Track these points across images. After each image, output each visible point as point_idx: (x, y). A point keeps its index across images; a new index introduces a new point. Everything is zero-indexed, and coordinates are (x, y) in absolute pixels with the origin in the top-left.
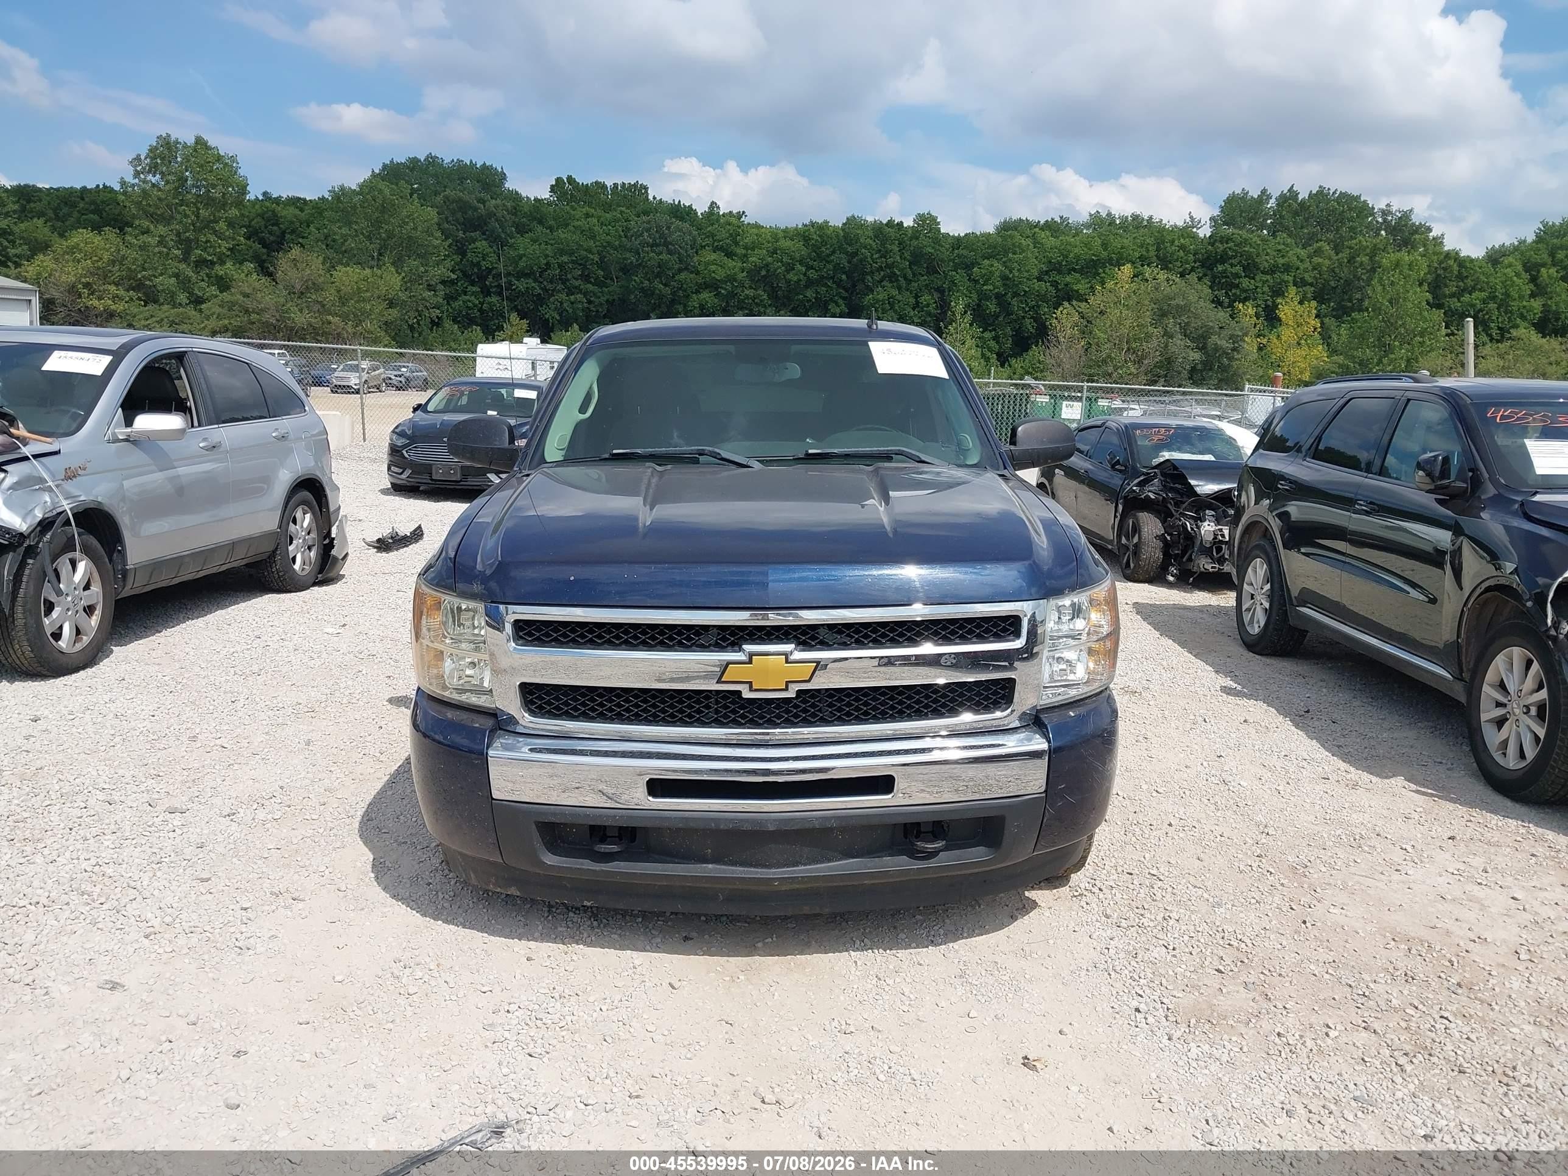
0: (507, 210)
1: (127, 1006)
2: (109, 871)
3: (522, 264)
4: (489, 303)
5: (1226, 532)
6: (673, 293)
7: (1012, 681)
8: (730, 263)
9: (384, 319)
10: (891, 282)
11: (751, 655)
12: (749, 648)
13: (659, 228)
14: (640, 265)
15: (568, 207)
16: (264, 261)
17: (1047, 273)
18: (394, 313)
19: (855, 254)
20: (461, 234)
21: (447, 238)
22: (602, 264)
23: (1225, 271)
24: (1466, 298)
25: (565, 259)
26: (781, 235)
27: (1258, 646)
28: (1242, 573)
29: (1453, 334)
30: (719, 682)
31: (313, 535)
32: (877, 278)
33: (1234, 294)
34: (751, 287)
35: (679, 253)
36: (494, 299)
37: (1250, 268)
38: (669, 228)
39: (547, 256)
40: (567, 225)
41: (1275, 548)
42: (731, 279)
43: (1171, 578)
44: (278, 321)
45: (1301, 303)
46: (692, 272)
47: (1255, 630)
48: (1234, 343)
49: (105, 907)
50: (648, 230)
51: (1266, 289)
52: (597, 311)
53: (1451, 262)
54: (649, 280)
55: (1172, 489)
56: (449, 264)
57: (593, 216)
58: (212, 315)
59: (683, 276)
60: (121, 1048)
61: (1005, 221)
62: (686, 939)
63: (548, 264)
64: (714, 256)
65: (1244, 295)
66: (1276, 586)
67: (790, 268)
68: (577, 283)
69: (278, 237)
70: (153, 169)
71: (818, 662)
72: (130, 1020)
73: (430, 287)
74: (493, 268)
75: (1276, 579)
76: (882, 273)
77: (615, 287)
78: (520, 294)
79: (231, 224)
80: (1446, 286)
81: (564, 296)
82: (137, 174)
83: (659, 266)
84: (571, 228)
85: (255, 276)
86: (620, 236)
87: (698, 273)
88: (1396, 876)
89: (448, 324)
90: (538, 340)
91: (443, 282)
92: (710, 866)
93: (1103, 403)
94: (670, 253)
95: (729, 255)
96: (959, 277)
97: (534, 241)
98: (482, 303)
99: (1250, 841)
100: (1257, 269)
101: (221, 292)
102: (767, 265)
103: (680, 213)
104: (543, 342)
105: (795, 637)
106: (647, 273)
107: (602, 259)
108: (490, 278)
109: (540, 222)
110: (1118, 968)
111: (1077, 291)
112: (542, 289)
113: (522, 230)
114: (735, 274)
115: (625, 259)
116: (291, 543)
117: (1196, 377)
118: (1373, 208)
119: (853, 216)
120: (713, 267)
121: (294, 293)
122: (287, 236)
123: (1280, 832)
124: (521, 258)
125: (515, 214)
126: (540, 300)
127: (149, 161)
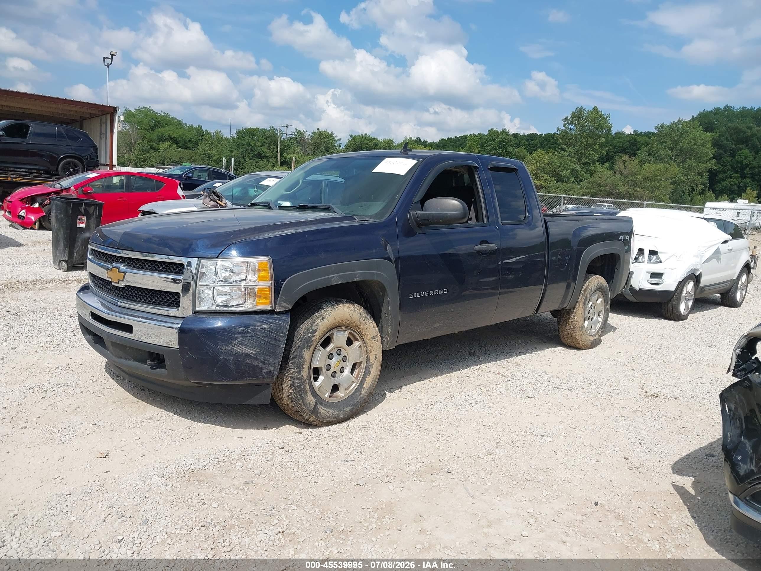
20: (734, 146)
36: (748, 180)
44: (612, 190)
56: (714, 161)
58: (583, 187)
70: (572, 122)
71: (125, 273)
73: (699, 174)
74: (750, 164)
79: (601, 145)
82: (564, 125)
91: (709, 171)
98: (740, 183)
101: (590, 177)
108: (748, 169)
121: (622, 177)
127: (571, 119)
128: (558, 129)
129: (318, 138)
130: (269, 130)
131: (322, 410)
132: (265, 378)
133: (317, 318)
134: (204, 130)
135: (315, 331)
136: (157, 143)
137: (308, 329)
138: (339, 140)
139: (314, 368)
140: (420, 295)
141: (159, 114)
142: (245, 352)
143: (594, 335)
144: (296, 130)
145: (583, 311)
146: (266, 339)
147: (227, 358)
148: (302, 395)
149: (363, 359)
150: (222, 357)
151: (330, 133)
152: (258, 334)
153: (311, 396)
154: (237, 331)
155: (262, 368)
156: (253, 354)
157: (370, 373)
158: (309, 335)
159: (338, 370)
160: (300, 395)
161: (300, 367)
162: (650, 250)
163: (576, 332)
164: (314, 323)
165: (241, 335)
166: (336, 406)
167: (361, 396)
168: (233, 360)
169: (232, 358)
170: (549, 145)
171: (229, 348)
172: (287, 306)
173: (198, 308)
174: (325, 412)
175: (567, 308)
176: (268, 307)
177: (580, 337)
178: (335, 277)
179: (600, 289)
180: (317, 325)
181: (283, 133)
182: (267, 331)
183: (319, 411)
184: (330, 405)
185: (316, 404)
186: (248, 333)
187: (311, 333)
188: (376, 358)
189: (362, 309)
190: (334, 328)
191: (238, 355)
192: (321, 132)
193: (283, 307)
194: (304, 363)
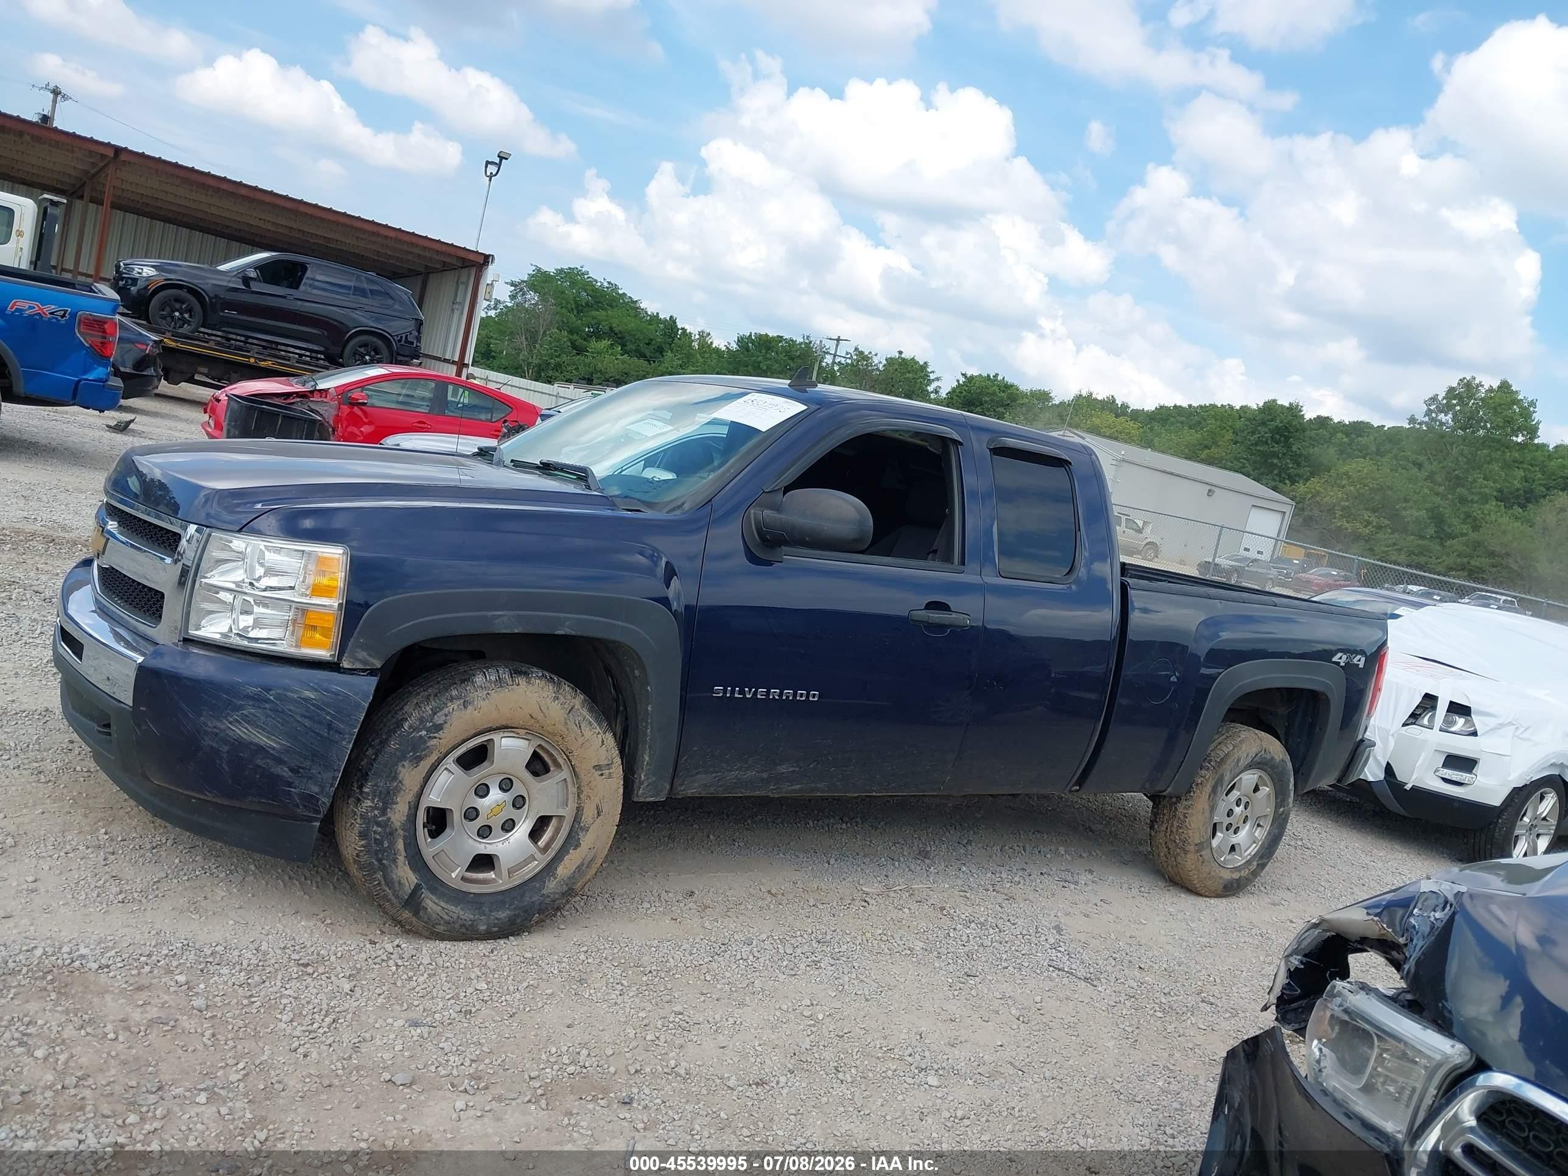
70: (1446, 408)
82: (1428, 413)
127: (1445, 401)
128: (1412, 420)
129: (896, 370)
130: (801, 344)
131: (432, 904)
132: (298, 807)
133: (452, 699)
134: (679, 327)
135: (439, 728)
136: (585, 340)
137: (422, 720)
138: (938, 379)
139: (428, 809)
140: (742, 692)
141: (599, 284)
142: (256, 740)
143: (1237, 869)
144: (856, 349)
145: (1207, 807)
146: (307, 723)
147: (215, 745)
148: (384, 862)
149: (568, 812)
150: (207, 742)
151: (921, 363)
152: (292, 708)
153: (407, 868)
154: (245, 693)
155: (292, 783)
156: (274, 749)
157: (577, 846)
158: (424, 733)
159: (496, 824)
160: (380, 861)
161: (387, 799)
162: (1451, 702)
163: (1186, 852)
164: (441, 709)
165: (251, 703)
166: (476, 901)
167: (544, 892)
168: (228, 752)
169: (225, 748)
170: (1395, 451)
171: (223, 727)
172: (371, 660)
173: (193, 632)
174: (435, 907)
175: (1164, 794)
176: (323, 653)
177: (1193, 867)
178: (505, 618)
179: (1265, 764)
180: (446, 715)
181: (828, 353)
182: (313, 705)
183: (423, 904)
184: (458, 897)
185: (418, 887)
186: (267, 701)
187: (428, 730)
188: (599, 814)
189: (579, 701)
190: (494, 730)
191: (240, 745)
192: (903, 359)
193: (360, 661)
194: (399, 792)
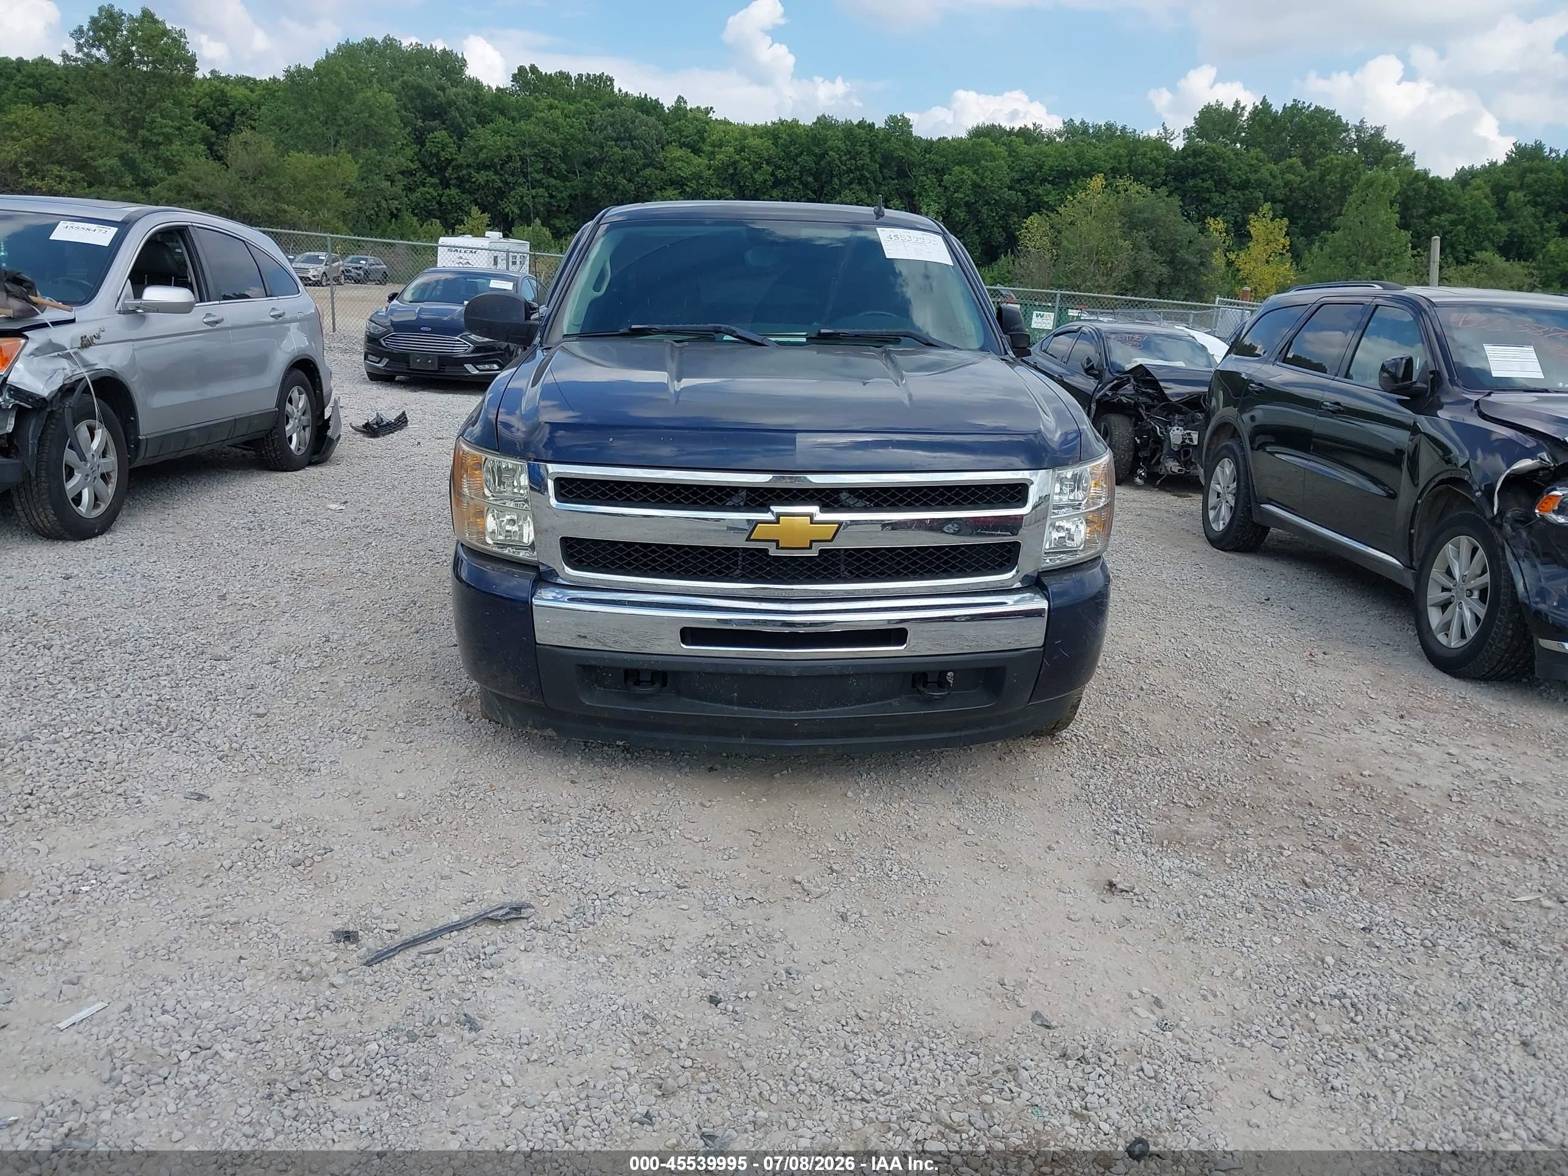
0: (468, 99)
1: (215, 812)
2: (173, 705)
3: (482, 156)
4: (449, 196)
5: (1195, 436)
6: (637, 190)
7: (1017, 545)
8: (696, 160)
9: (341, 210)
10: (860, 184)
11: (779, 516)
12: (776, 509)
13: (624, 122)
14: (603, 159)
15: (531, 98)
16: (213, 144)
17: (1019, 181)
18: (353, 203)
19: (823, 156)
20: (419, 123)
21: (406, 126)
22: (565, 158)
23: (1195, 186)
24: (1434, 219)
25: (527, 151)
26: (750, 132)
27: (1222, 542)
28: (1209, 474)
29: (1419, 255)
30: (748, 540)
31: (308, 416)
32: (845, 180)
33: (1204, 209)
34: (717, 186)
35: (644, 148)
36: (454, 191)
37: (1222, 184)
38: (633, 122)
39: (508, 148)
40: (530, 116)
41: (1243, 449)
42: (697, 176)
43: (1138, 480)
44: (230, 207)
45: (1272, 220)
46: (656, 168)
47: (1219, 527)
48: (1201, 257)
49: (175, 735)
50: (612, 124)
51: (1236, 205)
52: (559, 206)
53: (1421, 183)
54: (612, 175)
55: (1143, 394)
56: (409, 152)
57: (557, 108)
59: (647, 172)
60: (218, 845)
61: (978, 127)
62: (711, 769)
63: (510, 157)
64: (679, 153)
65: (1214, 210)
66: (1242, 484)
67: (757, 167)
68: (538, 176)
69: (227, 118)
70: (97, 42)
71: (840, 523)
72: (221, 823)
73: (388, 178)
74: (452, 160)
75: (1242, 478)
76: (852, 175)
77: (578, 181)
78: (480, 187)
80: (1414, 207)
81: (525, 191)
82: (79, 47)
83: (623, 161)
84: (533, 119)
85: (203, 159)
86: (584, 129)
87: (663, 169)
88: (1344, 735)
89: (407, 216)
90: (501, 234)
91: (402, 173)
92: (736, 708)
93: (1072, 313)
94: (634, 147)
95: (696, 151)
96: (929, 181)
97: (496, 132)
98: (441, 196)
99: (1215, 705)
100: (1229, 185)
101: (169, 174)
102: (735, 163)
103: (647, 107)
104: (505, 236)
105: (820, 499)
106: (610, 168)
107: (565, 152)
108: (450, 170)
109: (502, 112)
110: (1098, 801)
111: (1047, 202)
112: (502, 181)
113: (483, 120)
114: (701, 171)
115: (589, 153)
116: (288, 423)
117: (1164, 290)
118: (1347, 124)
119: (824, 116)
120: (679, 164)
121: (247, 178)
122: (237, 118)
123: (1242, 697)
124: (481, 150)
125: (475, 103)
126: (501, 194)
127: (92, 34)
128: (65, 55)
